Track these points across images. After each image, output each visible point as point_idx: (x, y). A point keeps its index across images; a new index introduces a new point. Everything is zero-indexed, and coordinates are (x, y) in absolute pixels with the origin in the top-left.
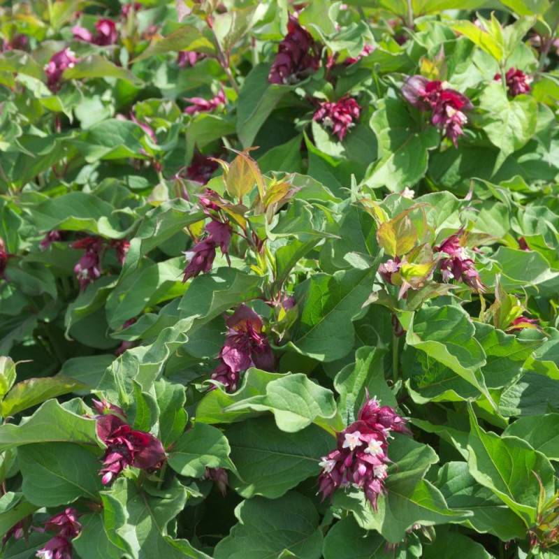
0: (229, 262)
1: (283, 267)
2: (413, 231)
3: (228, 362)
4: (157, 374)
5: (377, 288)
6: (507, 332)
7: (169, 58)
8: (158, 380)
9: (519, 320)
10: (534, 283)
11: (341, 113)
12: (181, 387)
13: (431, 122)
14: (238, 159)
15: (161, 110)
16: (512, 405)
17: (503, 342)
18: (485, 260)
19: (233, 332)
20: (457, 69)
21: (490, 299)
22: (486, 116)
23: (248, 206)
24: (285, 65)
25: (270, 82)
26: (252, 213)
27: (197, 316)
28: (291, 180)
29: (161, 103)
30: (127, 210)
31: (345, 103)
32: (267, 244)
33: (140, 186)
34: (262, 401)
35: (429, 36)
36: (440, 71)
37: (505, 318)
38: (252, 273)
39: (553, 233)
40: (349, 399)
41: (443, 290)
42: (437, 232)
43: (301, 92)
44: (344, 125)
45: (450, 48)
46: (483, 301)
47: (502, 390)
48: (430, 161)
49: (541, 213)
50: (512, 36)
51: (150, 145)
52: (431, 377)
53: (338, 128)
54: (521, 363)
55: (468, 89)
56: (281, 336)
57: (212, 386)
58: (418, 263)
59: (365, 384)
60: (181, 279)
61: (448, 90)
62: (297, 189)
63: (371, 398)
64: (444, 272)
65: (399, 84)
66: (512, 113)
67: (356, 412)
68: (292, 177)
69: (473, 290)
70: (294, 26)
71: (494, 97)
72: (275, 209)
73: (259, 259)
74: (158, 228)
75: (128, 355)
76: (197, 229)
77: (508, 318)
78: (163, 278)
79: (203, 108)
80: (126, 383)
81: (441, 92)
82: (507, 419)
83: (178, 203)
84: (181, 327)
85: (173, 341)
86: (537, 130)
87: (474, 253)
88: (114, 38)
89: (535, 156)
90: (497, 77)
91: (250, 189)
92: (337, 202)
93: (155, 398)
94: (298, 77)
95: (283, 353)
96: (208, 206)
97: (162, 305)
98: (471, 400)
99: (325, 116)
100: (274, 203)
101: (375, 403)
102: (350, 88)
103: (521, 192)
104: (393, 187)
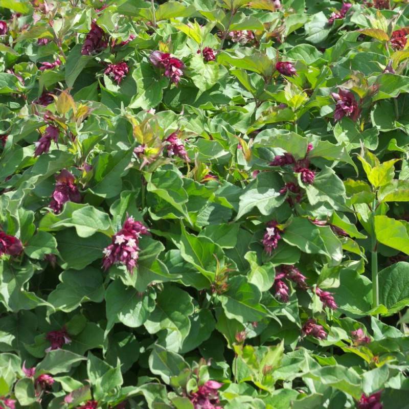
0: (58, 147)
1: (86, 149)
2: (151, 131)
3: (56, 199)
4: (18, 205)
5: (133, 160)
6: (201, 183)
7: (34, 41)
8: (19, 208)
9: (207, 176)
10: (216, 157)
11: (119, 70)
12: (31, 212)
13: (164, 75)
14: (62, 94)
15: (28, 68)
16: (204, 220)
17: (198, 188)
18: (191, 146)
19: (59, 183)
20: (178, 47)
21: (192, 165)
22: (192, 72)
23: (68, 118)
24: (89, 46)
25: (82, 54)
26: (69, 122)
27: (41, 175)
28: (91, 105)
29: (27, 65)
30: (8, 120)
31: (121, 65)
32: (78, 138)
33: (16, 107)
34: (70, 222)
35: (164, 31)
36: (169, 49)
37: (200, 175)
38: (70, 153)
39: (226, 132)
40: (118, 218)
41: (168, 161)
42: (165, 131)
43: (98, 59)
44: (120, 76)
45: (174, 37)
46: (189, 167)
47: (197, 213)
48: (164, 94)
49: (220, 122)
50: (205, 31)
51: (21, 86)
52: (161, 206)
53: (117, 78)
54: (207, 199)
55: (184, 57)
56: (84, 185)
57: (48, 211)
58: (153, 147)
59: (127, 210)
60: (34, 155)
61: (173, 58)
62: (93, 109)
63: (130, 216)
64: (169, 152)
65: (148, 55)
66: (206, 70)
67: (122, 224)
68: (91, 103)
69: (184, 161)
70: (94, 25)
71: (197, 62)
72: (82, 120)
73: (74, 146)
74: (22, 129)
75: (4, 196)
76: (43, 130)
77: (202, 175)
78: (25, 155)
79: (49, 67)
80: (3, 211)
81: (170, 59)
82: (201, 227)
83: (32, 116)
84: (32, 181)
85: (28, 188)
86: (219, 78)
87: (185, 142)
88: (5, 31)
89: (218, 92)
90: (198, 52)
91: (68, 110)
92: (114, 116)
93: (18, 219)
94: (97, 51)
95: (85, 194)
96: (48, 118)
97: (25, 169)
98: (182, 218)
99: (110, 72)
100: (81, 117)
101: (131, 220)
102: (124, 57)
103: (211, 110)
104: (145, 107)
